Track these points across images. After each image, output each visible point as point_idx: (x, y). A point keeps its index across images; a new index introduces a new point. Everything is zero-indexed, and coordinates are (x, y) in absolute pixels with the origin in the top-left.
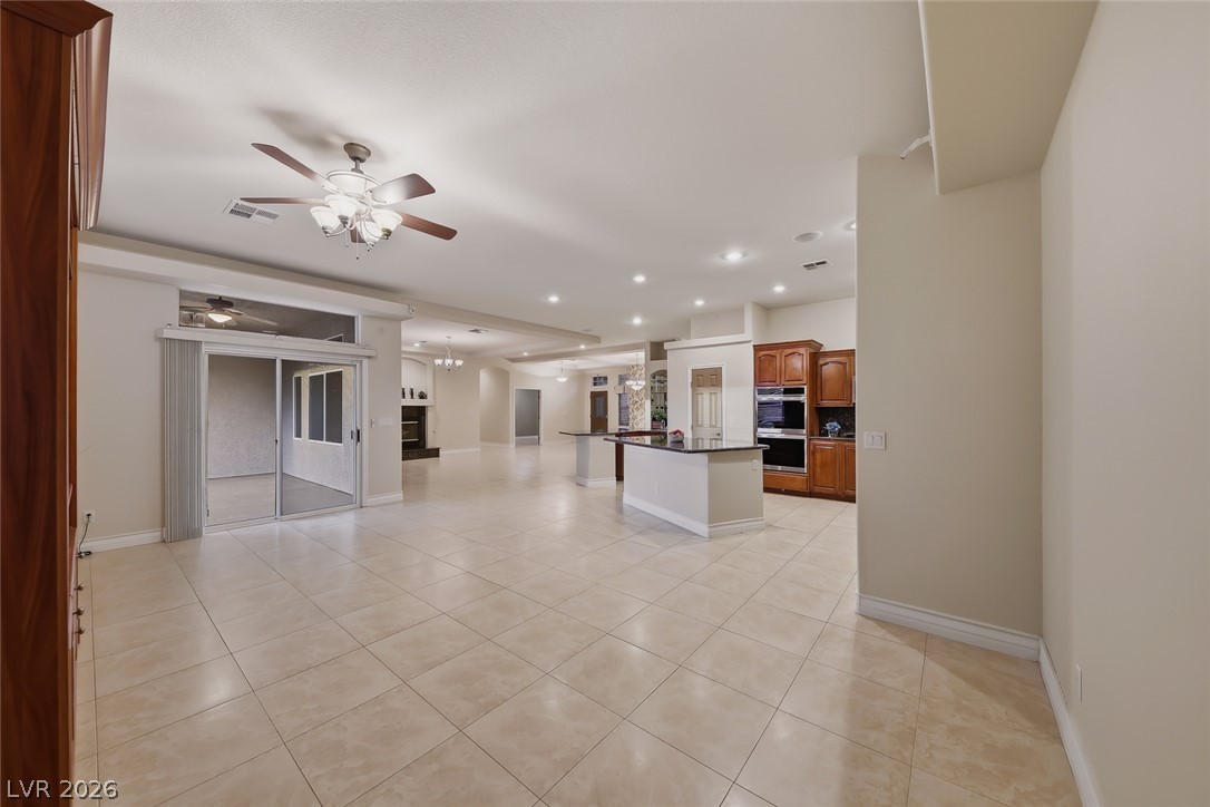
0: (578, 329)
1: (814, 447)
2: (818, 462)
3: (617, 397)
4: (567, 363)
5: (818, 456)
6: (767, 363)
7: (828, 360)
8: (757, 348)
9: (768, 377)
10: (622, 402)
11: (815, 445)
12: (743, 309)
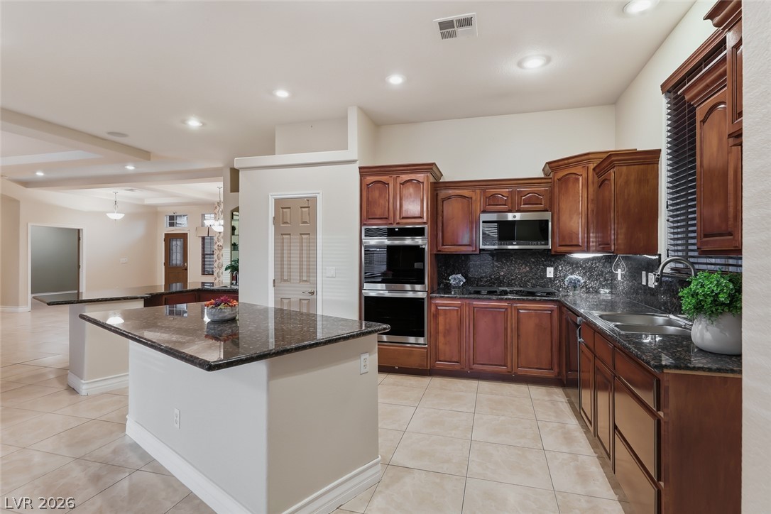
0: (101, 131)
1: (437, 310)
2: (441, 328)
3: (200, 240)
4: (122, 193)
5: (441, 319)
6: (376, 194)
7: (451, 192)
8: (364, 171)
9: (378, 212)
10: (207, 246)
11: (437, 305)
12: (346, 118)
